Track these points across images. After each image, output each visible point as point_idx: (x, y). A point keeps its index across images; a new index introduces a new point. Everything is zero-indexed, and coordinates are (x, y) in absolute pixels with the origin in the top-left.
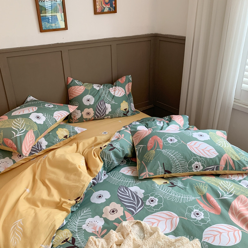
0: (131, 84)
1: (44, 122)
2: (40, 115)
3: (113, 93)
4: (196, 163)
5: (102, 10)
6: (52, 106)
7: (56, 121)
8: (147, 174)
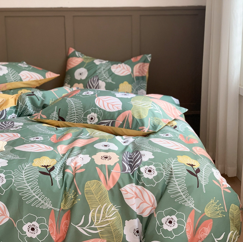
1: (4, 75)
2: (4, 68)
3: (113, 70)
6: (27, 66)
8: (39, 115)
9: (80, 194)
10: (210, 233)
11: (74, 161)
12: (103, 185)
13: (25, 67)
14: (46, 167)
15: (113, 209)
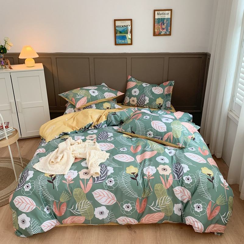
0: (172, 87)
1: (96, 95)
2: (96, 91)
3: (153, 90)
4: (150, 132)
5: (159, 33)
6: (107, 89)
7: (105, 98)
8: (121, 129)
9: (152, 191)
10: (219, 213)
11: (148, 171)
12: (164, 186)
13: (106, 90)
14: (134, 173)
15: (169, 199)
